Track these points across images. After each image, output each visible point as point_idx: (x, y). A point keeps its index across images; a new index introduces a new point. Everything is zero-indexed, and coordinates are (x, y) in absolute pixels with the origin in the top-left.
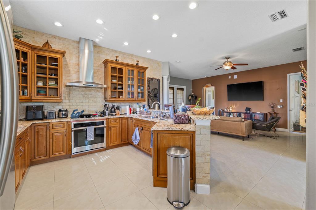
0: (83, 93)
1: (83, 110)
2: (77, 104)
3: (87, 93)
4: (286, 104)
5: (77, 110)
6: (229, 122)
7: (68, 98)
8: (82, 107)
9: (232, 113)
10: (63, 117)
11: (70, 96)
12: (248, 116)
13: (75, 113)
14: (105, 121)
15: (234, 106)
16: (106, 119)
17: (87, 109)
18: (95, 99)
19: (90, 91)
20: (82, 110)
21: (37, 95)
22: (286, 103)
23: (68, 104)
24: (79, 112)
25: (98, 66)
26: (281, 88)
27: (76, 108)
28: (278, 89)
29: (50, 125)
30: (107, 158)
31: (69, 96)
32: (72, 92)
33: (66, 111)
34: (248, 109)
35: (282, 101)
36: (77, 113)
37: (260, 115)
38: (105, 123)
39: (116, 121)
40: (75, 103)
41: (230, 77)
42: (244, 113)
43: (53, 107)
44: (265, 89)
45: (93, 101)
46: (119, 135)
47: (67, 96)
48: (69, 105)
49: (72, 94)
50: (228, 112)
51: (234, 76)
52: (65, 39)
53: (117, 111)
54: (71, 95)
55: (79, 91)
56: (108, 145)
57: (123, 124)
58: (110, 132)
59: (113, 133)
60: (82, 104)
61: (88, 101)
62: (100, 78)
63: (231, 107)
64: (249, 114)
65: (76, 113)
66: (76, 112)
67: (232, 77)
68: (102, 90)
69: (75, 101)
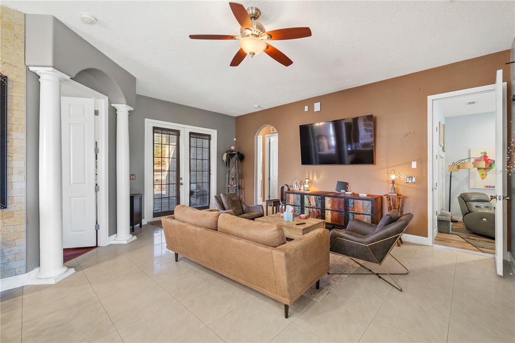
4: (424, 175)
6: (242, 242)
9: (305, 196)
12: (339, 205)
15: (315, 178)
22: (424, 170)
26: (414, 133)
28: (406, 135)
34: (344, 185)
35: (415, 167)
37: (367, 203)
41: (306, 108)
42: (332, 197)
44: (379, 136)
50: (297, 194)
51: (315, 104)
63: (307, 181)
64: (341, 199)
67: (311, 108)
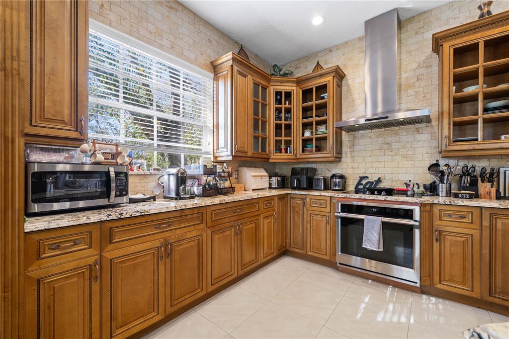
0: (380, 140)
1: (379, 178)
2: (367, 165)
3: (389, 139)
5: (367, 177)
7: (351, 154)
8: (376, 172)
10: (337, 188)
11: (355, 150)
13: (362, 184)
14: (417, 210)
16: (422, 205)
17: (387, 177)
18: (409, 152)
19: (396, 134)
20: (376, 179)
21: (303, 151)
23: (350, 165)
24: (370, 182)
25: (419, 66)
27: (365, 173)
29: (307, 200)
30: (403, 319)
31: (352, 150)
32: (358, 142)
33: (342, 177)
36: (367, 184)
38: (417, 216)
39: (463, 217)
40: (364, 164)
43: (329, 171)
45: (405, 157)
46: (477, 266)
47: (348, 150)
48: (352, 168)
49: (358, 144)
52: (346, 43)
53: (484, 187)
54: (357, 148)
55: (370, 137)
56: (428, 283)
57: (499, 233)
58: (436, 245)
59: (452, 255)
60: (376, 165)
61: (390, 157)
62: (424, 97)
65: (364, 184)
66: (364, 182)
68: (432, 126)
69: (364, 158)
